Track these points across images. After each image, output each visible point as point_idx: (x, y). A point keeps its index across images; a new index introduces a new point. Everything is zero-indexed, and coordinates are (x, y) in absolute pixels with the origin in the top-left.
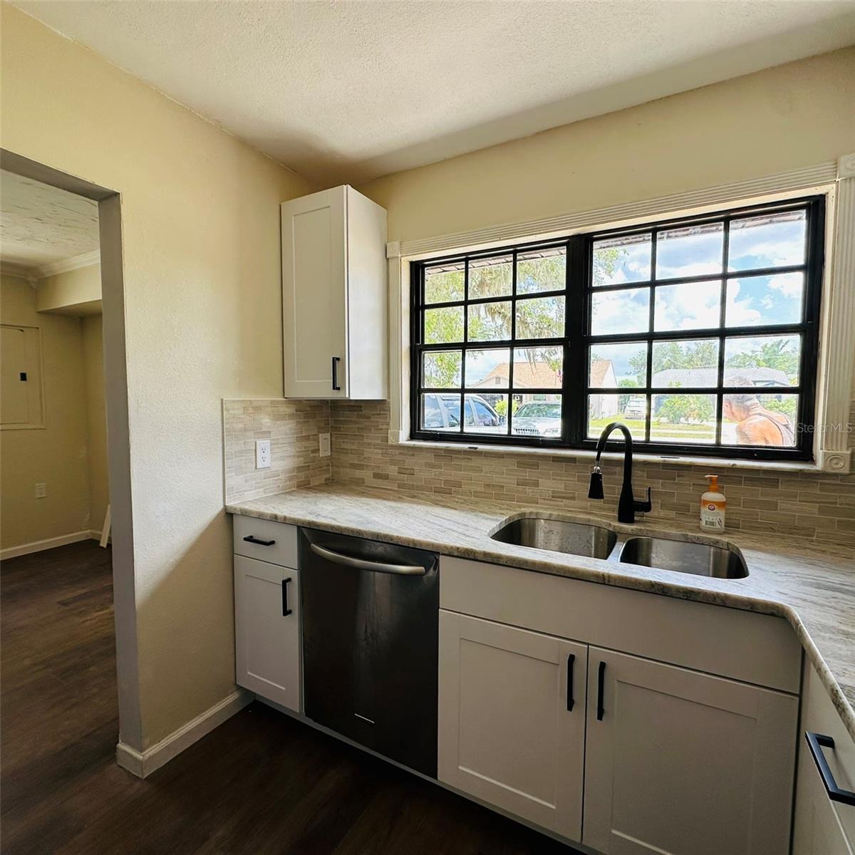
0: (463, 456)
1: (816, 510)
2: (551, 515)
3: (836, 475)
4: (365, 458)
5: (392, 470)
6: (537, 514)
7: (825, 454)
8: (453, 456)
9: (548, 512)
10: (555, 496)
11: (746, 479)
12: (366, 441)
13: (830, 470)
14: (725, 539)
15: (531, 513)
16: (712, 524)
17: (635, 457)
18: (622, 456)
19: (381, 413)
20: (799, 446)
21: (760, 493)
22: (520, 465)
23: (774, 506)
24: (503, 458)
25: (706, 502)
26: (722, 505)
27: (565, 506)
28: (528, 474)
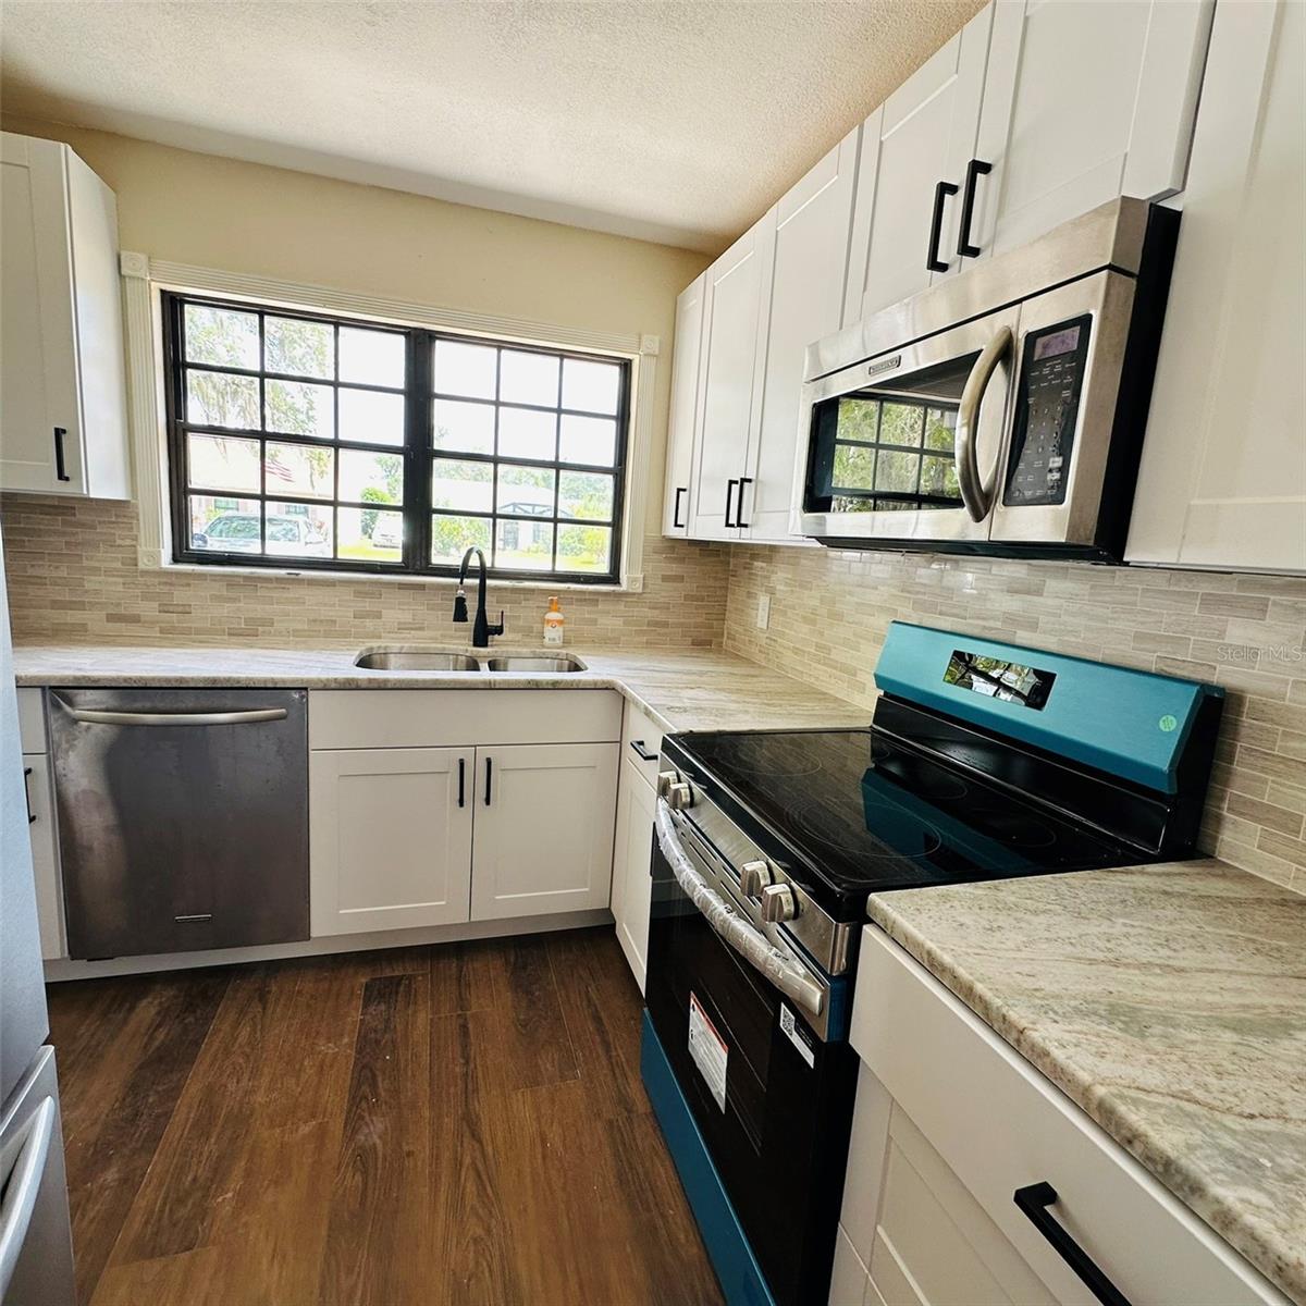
0: (275, 585)
1: (621, 623)
2: (402, 648)
3: (634, 594)
4: (86, 592)
5: (148, 609)
6: (386, 648)
7: (628, 578)
8: (259, 585)
9: (399, 645)
10: (402, 627)
11: (577, 600)
12: (86, 563)
13: (630, 591)
14: (564, 651)
15: (379, 647)
16: (554, 640)
17: (488, 582)
18: (477, 581)
19: (120, 520)
20: (611, 573)
21: (586, 612)
22: (358, 594)
23: (594, 622)
24: (335, 586)
25: (549, 621)
26: (561, 622)
27: (414, 638)
28: (367, 605)
